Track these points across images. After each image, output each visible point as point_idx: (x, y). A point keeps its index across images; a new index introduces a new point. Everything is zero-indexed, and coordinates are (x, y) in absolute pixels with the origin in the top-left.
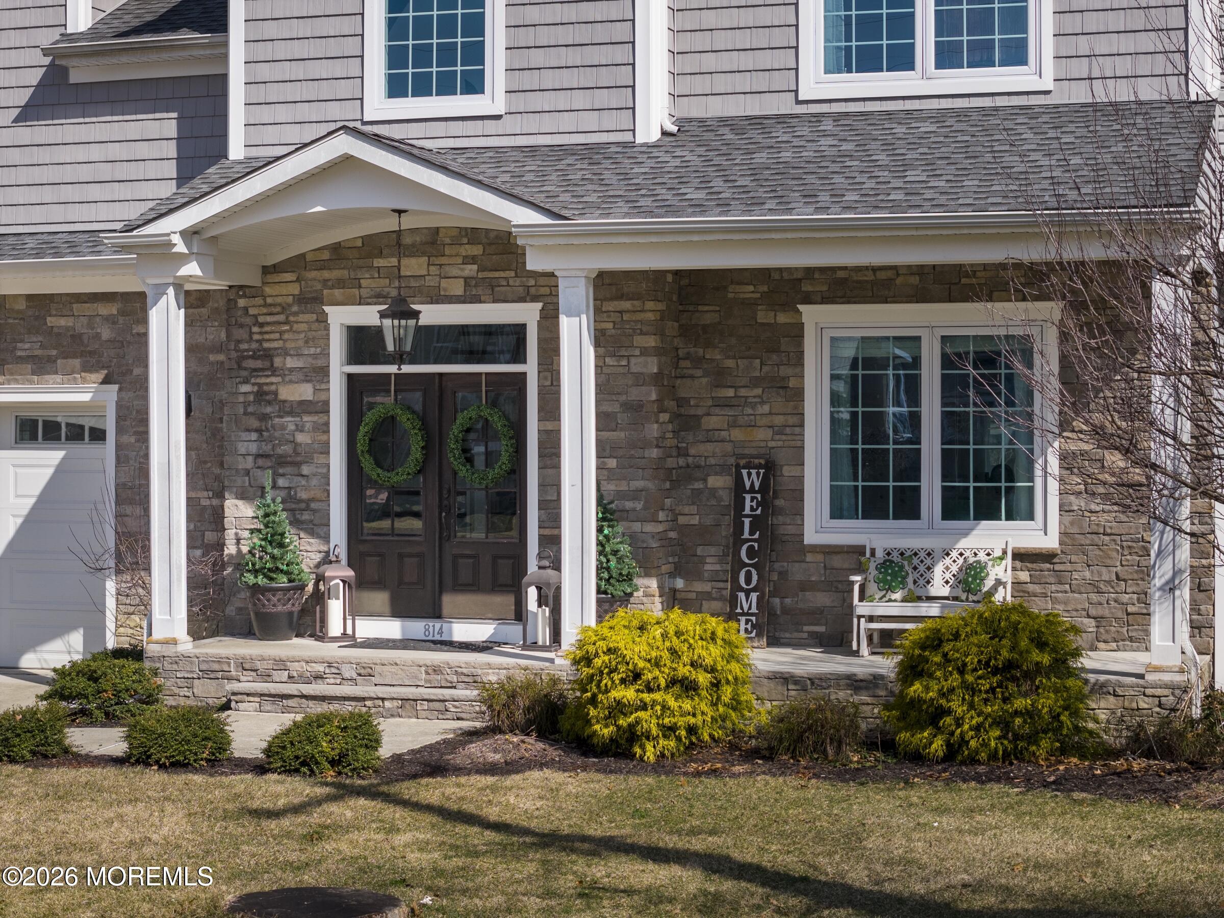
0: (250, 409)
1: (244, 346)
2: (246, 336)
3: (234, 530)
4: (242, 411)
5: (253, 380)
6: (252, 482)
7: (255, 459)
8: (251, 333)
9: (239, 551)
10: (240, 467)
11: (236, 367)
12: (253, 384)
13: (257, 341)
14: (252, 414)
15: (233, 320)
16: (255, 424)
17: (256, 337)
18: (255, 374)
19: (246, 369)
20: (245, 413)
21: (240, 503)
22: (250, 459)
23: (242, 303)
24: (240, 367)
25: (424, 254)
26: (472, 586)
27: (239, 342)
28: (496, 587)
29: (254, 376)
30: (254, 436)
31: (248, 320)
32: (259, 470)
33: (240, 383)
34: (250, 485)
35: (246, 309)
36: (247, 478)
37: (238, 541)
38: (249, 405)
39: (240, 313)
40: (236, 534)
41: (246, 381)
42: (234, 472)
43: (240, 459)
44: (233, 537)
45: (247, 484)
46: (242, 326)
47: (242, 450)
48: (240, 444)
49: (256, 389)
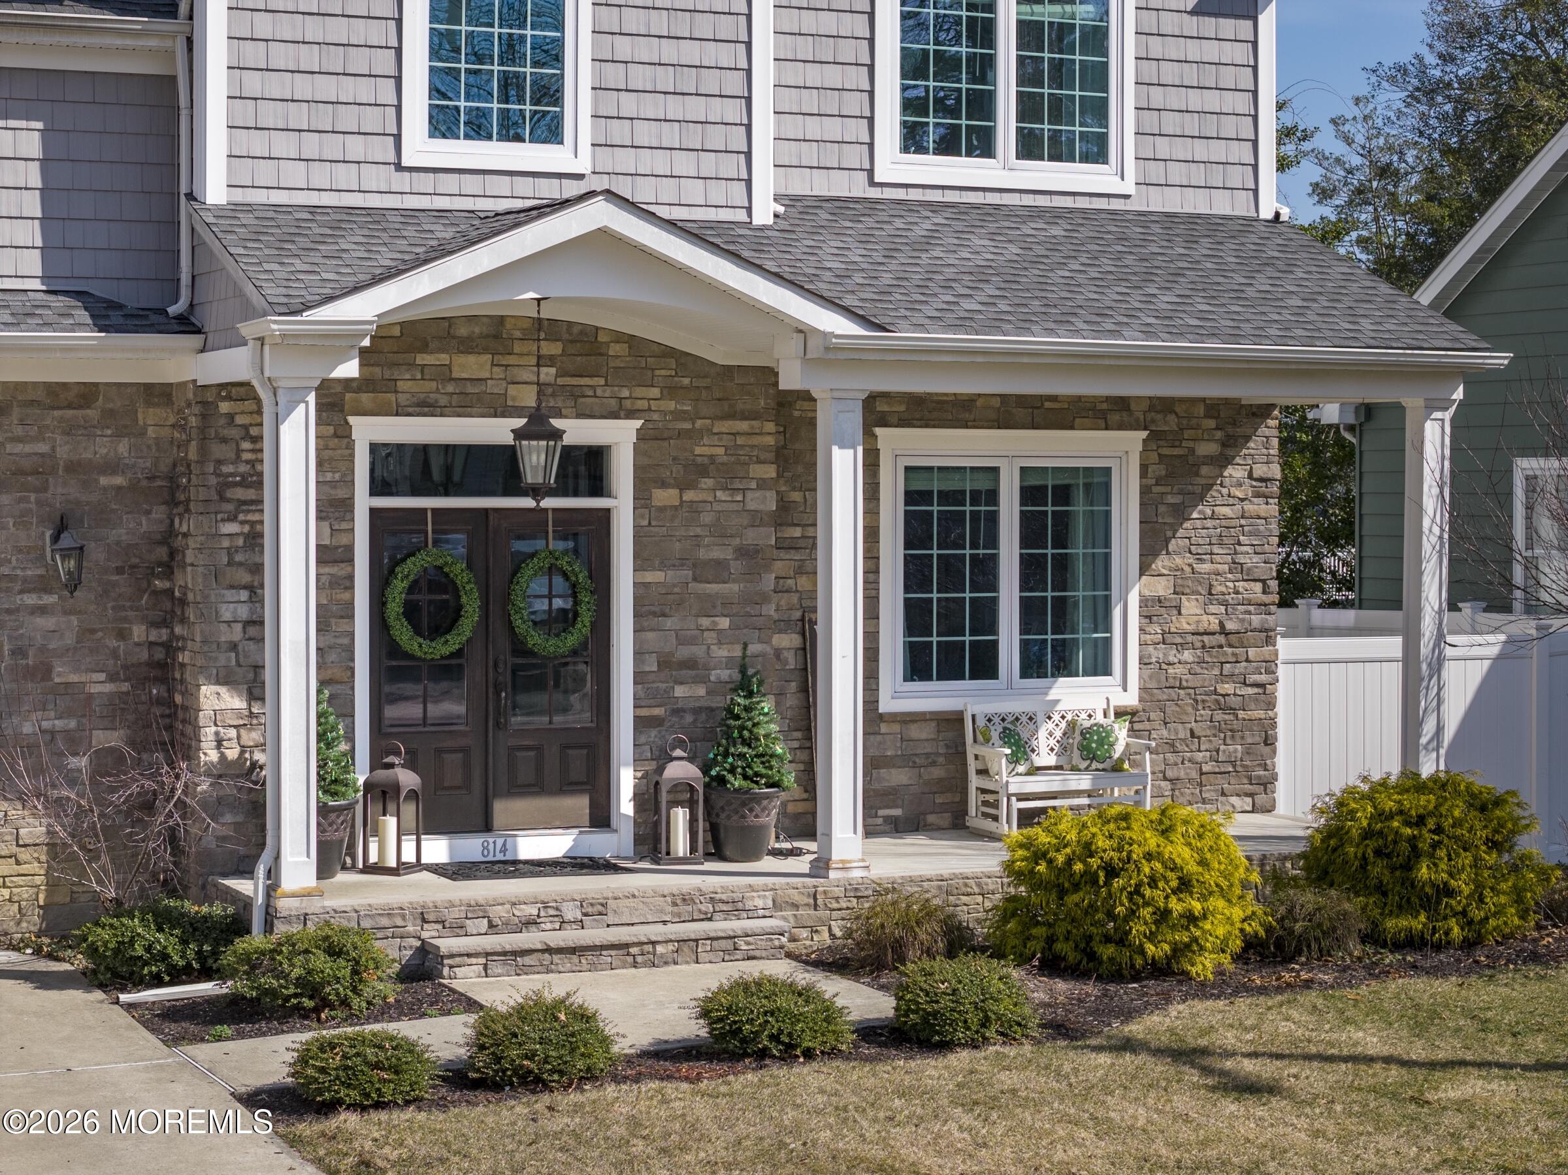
0: (239, 558)
1: (227, 469)
2: (232, 455)
3: (214, 729)
4: (225, 560)
5: (241, 517)
6: (241, 660)
7: (244, 628)
8: (239, 452)
9: (223, 757)
10: (223, 639)
11: (216, 497)
12: (242, 523)
13: (247, 462)
14: (240, 564)
15: (213, 431)
16: (246, 578)
17: (246, 456)
18: (244, 508)
19: (229, 501)
20: (230, 563)
21: (223, 690)
22: (238, 627)
23: (224, 407)
24: (222, 498)
25: (486, 350)
26: (537, 787)
27: (219, 462)
28: (567, 787)
29: (243, 511)
30: (244, 595)
31: (234, 433)
32: (251, 643)
33: (223, 520)
34: (239, 665)
35: (231, 417)
36: (233, 655)
37: (219, 743)
38: (237, 551)
39: (222, 421)
40: (217, 733)
41: (232, 518)
42: (214, 646)
43: (223, 627)
44: (211, 737)
45: (233, 663)
46: (224, 440)
47: (227, 615)
48: (224, 606)
49: (246, 529)
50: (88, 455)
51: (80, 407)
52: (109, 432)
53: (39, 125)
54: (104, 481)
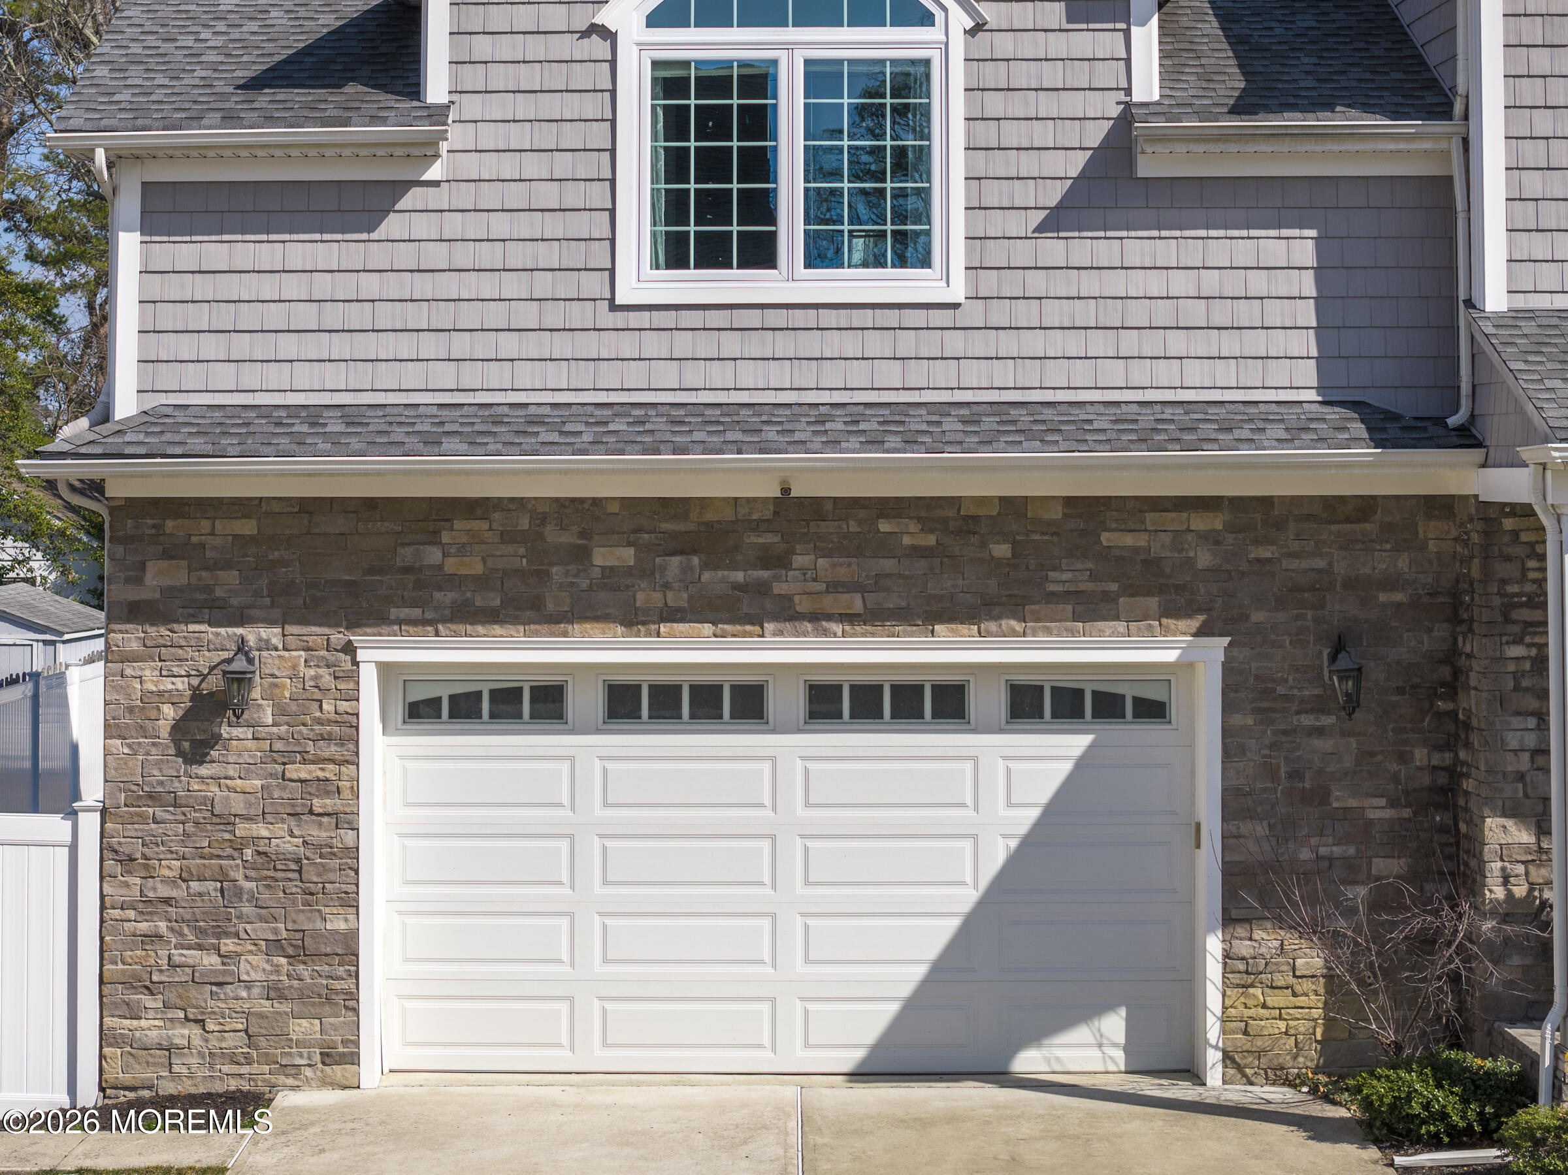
0: (1525, 683)
1: (1513, 589)
2: (1517, 574)
3: (1499, 864)
4: (1511, 685)
5: (1528, 639)
6: (1529, 792)
7: (1532, 757)
8: (1524, 570)
9: (1510, 894)
10: (1509, 769)
11: (1500, 619)
12: (1529, 646)
13: (1534, 581)
14: (1527, 689)
15: (1496, 549)
16: (1534, 704)
17: (1532, 575)
18: (1531, 629)
19: (1514, 622)
20: (1517, 688)
21: (1509, 823)
22: (1526, 757)
23: (1508, 524)
24: (1507, 620)
27: (1504, 582)
29: (1530, 633)
30: (1532, 722)
31: (1519, 551)
32: (1540, 773)
33: (1508, 643)
34: (1526, 796)
35: (1515, 534)
36: (1520, 786)
37: (1506, 880)
38: (1523, 676)
39: (1506, 539)
40: (1503, 869)
41: (1518, 641)
42: (1500, 776)
43: (1510, 756)
44: (1497, 873)
45: (1521, 794)
46: (1508, 559)
47: (1514, 744)
48: (1511, 734)
49: (1534, 652)
50: (1366, 571)
51: (1358, 521)
52: (1388, 546)
53: (1313, 233)
54: (1383, 597)
